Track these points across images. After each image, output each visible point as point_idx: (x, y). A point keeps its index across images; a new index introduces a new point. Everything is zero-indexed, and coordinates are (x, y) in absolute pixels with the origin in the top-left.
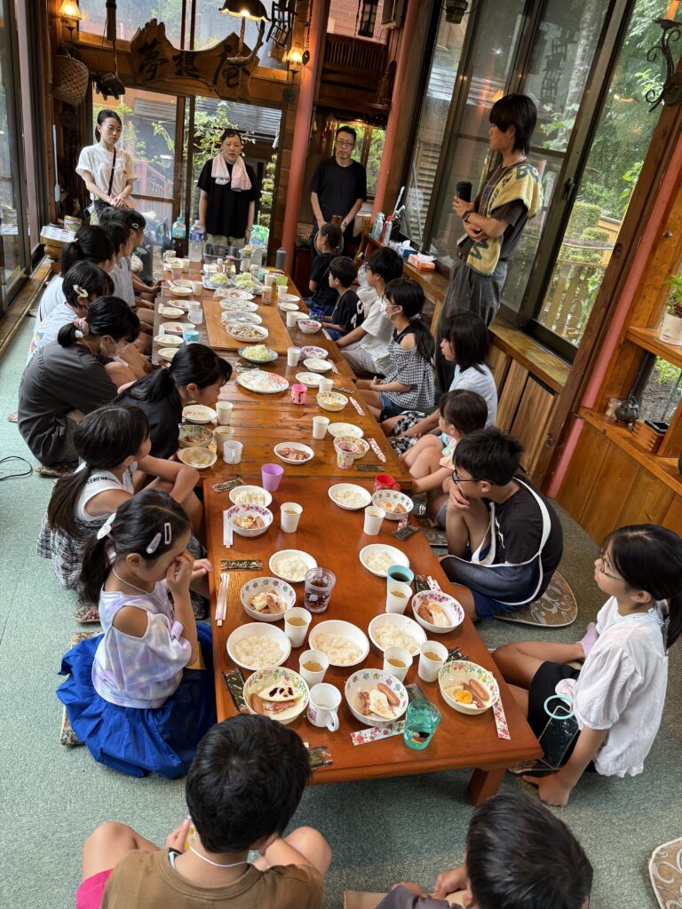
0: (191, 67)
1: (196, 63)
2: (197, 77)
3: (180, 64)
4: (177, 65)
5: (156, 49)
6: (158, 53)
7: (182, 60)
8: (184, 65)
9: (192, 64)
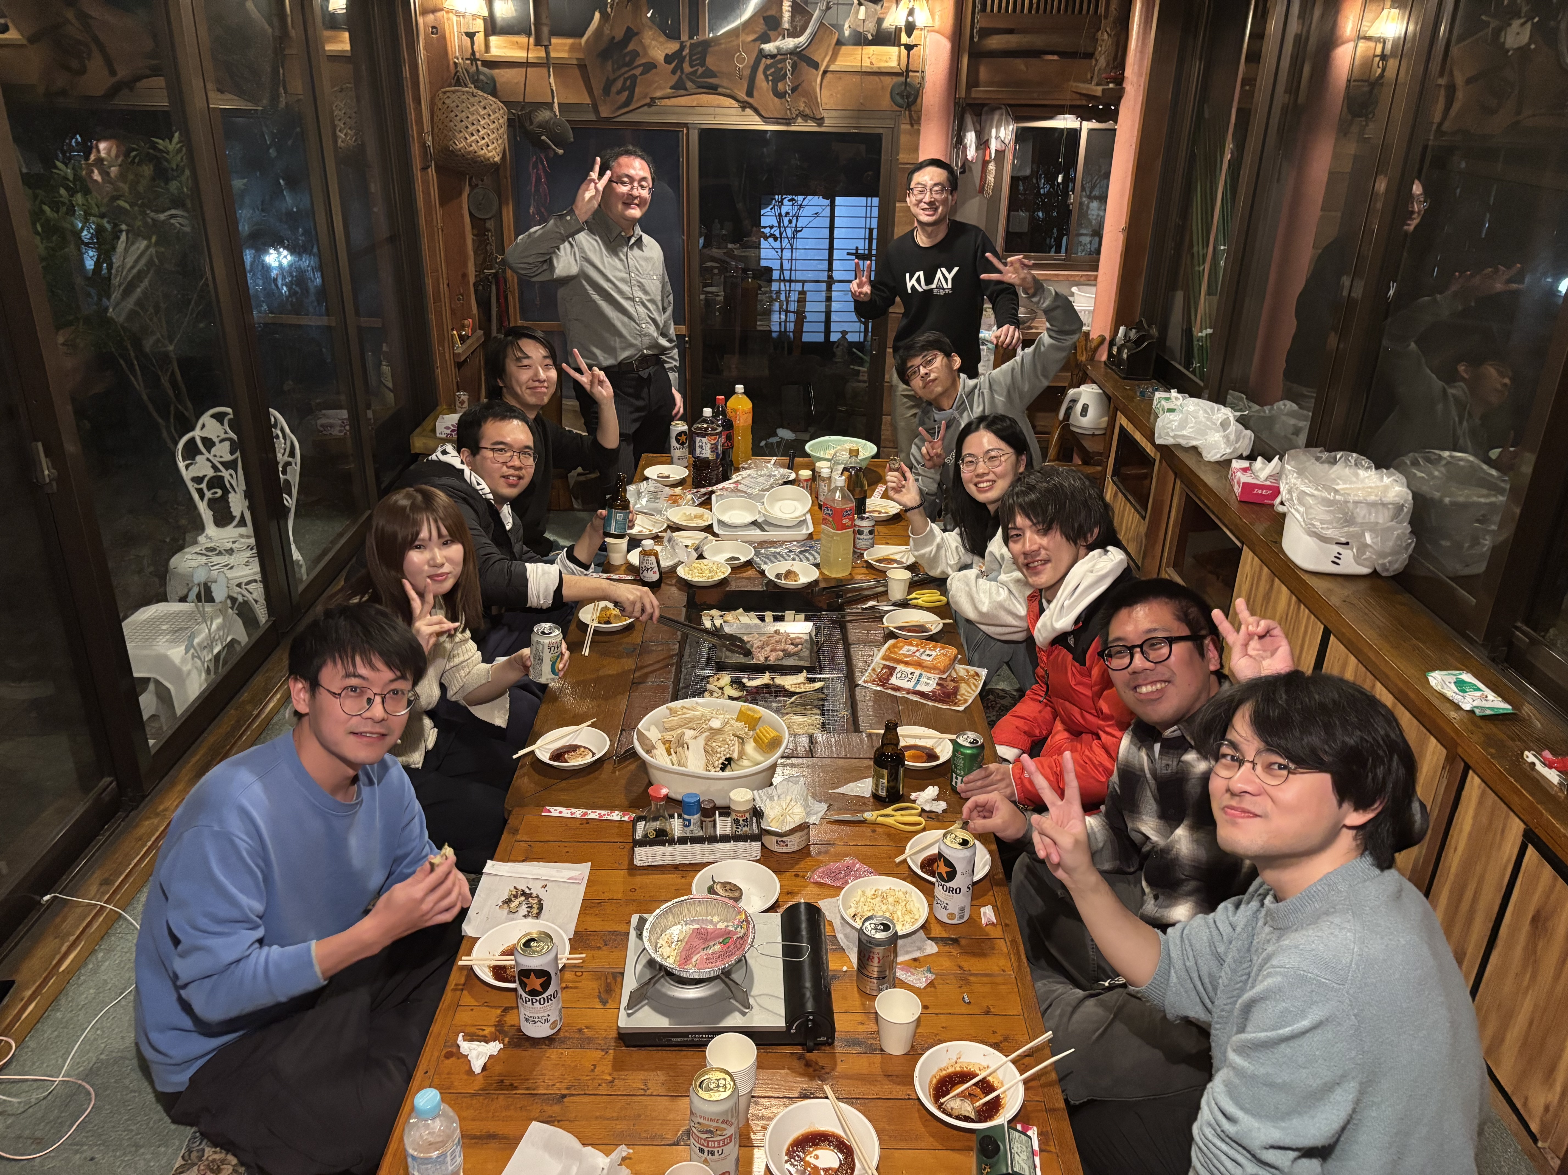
0: (700, 70)
1: (710, 61)
2: (713, 89)
3: (679, 67)
4: (674, 72)
5: (631, 47)
6: (635, 54)
7: (682, 60)
8: (687, 68)
9: (703, 64)
